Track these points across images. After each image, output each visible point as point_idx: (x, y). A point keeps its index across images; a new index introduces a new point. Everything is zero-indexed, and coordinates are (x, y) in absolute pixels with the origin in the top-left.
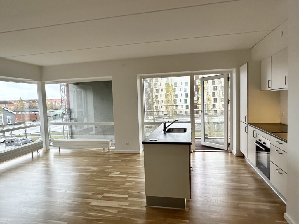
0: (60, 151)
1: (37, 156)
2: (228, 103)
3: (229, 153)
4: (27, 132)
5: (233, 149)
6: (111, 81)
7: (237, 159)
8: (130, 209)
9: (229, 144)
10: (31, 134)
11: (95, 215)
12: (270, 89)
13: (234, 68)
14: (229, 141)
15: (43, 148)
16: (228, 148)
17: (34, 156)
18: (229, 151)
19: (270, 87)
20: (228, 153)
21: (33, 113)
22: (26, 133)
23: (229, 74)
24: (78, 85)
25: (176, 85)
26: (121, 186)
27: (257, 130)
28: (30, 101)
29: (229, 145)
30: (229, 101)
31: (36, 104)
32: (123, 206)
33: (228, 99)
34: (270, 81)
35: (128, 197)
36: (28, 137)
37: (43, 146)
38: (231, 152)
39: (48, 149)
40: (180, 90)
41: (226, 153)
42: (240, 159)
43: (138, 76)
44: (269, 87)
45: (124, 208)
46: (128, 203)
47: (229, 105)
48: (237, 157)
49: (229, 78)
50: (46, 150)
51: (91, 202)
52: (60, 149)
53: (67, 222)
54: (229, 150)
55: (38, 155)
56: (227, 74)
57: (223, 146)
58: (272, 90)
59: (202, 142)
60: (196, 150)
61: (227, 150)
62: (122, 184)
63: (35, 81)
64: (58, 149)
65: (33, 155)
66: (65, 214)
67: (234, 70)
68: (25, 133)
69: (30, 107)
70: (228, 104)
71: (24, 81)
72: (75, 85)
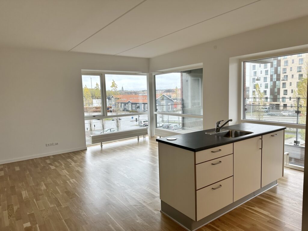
1: (143, 141)
15: (148, 134)
17: (139, 140)
24: (191, 74)
39: (153, 136)
46: (151, 202)
71: (136, 73)
72: (188, 73)
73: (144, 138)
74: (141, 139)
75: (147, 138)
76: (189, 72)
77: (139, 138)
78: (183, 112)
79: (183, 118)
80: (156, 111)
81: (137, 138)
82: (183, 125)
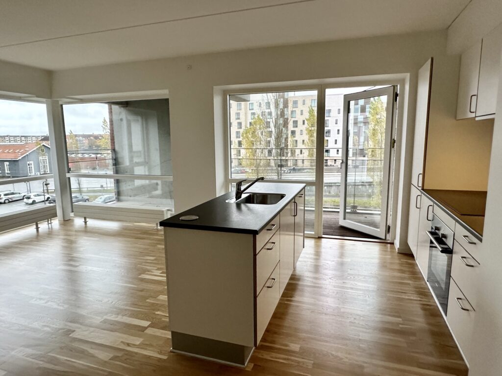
0: (86, 222)
1: (48, 230)
2: (393, 147)
3: (389, 245)
4: (81, 186)
5: (395, 239)
6: (168, 99)
7: (400, 259)
8: (136, 353)
9: (389, 227)
10: (89, 189)
11: (66, 360)
12: (473, 115)
13: (407, 72)
14: (390, 223)
15: (56, 216)
16: (388, 235)
17: (39, 229)
18: (389, 242)
19: (474, 111)
20: (385, 246)
21: (93, 156)
22: (80, 188)
23: (399, 86)
24: (127, 108)
25: (329, 115)
26: (147, 300)
27: (434, 205)
28: (90, 136)
29: (388, 229)
30: (394, 142)
31: (99, 143)
32: (128, 345)
33: (393, 138)
34: (476, 97)
35: (149, 326)
36: (83, 194)
37: (56, 213)
38: (392, 244)
39: (68, 219)
40: (336, 124)
41: (381, 244)
42: (405, 260)
43: (216, 88)
44: (472, 111)
45: (127, 351)
46: (141, 340)
47: (394, 151)
48: (400, 255)
49: (397, 95)
50: (64, 221)
51: (74, 331)
52: (87, 220)
53: (5, 371)
54: (388, 238)
55: (49, 228)
56: (394, 87)
57: (379, 230)
58: (477, 119)
59: (340, 221)
60: (324, 236)
61: (384, 238)
62: (151, 297)
63: (37, 97)
64: (83, 220)
65: (37, 228)
66: (13, 353)
67: (407, 76)
68: (78, 187)
69: (90, 147)
70: (392, 149)
71: (20, 97)
72: (123, 107)
73: (48, 224)
74: (43, 226)
75: (56, 223)
76: (125, 104)
77: (39, 226)
78: (117, 172)
79: (117, 182)
80: (69, 172)
81: (35, 227)
82: (118, 193)
